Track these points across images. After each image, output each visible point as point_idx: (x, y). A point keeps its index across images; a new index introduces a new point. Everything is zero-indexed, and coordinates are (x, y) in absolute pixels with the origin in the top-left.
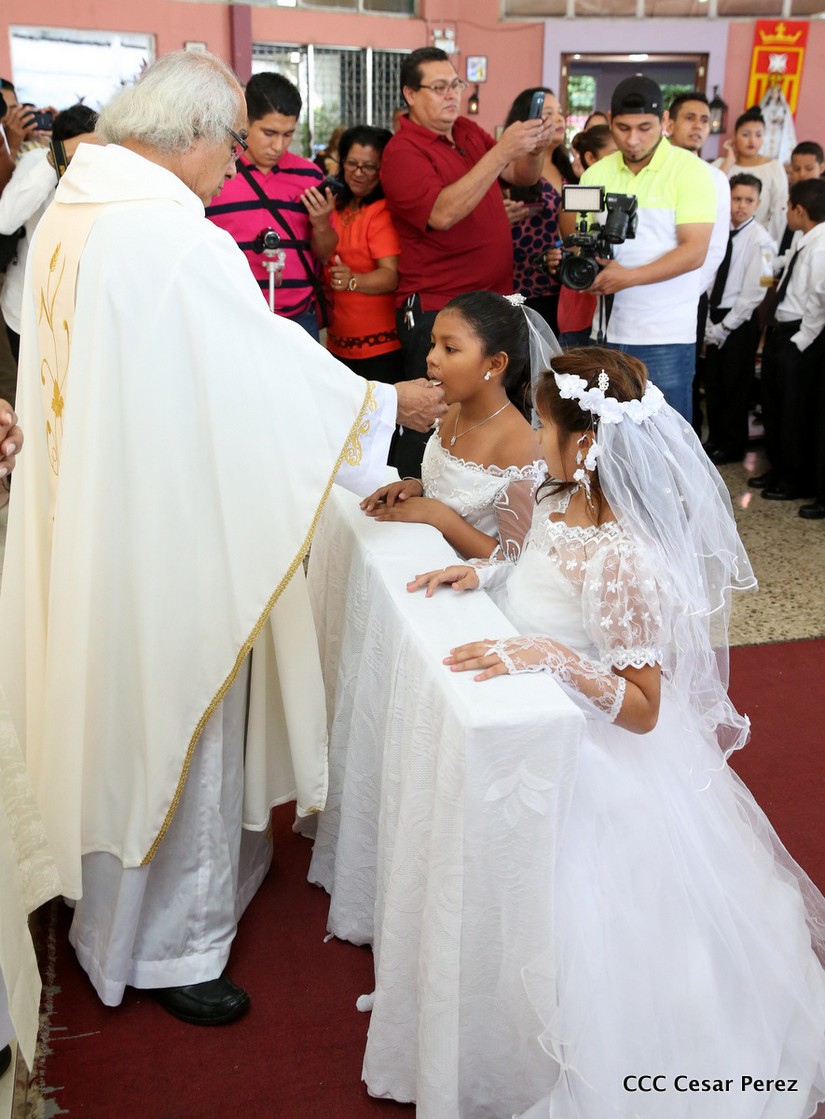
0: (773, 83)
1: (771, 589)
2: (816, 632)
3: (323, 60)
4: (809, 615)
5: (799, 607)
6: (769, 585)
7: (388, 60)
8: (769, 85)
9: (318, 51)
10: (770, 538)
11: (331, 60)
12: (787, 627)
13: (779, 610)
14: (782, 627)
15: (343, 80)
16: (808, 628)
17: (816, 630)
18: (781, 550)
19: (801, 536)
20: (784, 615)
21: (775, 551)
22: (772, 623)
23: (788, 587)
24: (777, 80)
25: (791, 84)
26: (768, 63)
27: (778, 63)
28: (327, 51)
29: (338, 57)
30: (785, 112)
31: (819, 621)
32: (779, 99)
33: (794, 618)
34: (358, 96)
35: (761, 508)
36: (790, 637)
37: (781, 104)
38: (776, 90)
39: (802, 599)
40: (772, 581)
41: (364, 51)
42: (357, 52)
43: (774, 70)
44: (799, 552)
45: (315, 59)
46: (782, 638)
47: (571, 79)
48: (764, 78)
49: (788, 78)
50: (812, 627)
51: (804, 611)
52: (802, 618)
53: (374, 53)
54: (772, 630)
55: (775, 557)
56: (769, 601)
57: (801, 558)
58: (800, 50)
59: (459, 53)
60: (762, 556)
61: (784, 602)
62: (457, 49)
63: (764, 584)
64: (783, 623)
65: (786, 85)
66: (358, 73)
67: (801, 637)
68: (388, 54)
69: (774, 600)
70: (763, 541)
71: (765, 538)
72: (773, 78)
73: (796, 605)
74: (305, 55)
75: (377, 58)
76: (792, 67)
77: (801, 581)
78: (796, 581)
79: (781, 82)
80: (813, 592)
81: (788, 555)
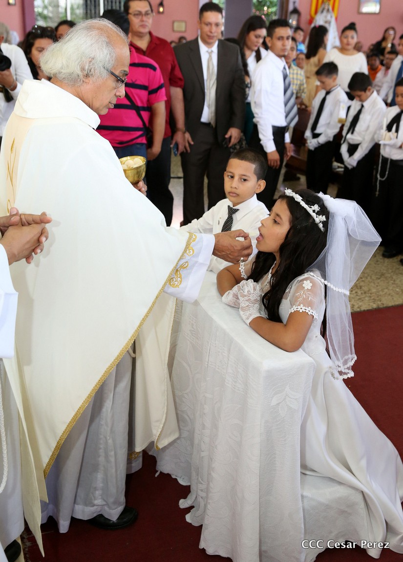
2: (375, 306)
4: (370, 297)
5: (365, 293)
12: (360, 304)
13: (355, 295)
14: (358, 304)
16: (371, 304)
20: (358, 297)
30: (331, 16)
31: (375, 300)
32: (328, 10)
33: (363, 299)
37: (330, 13)
38: (327, 4)
39: (366, 289)
51: (368, 295)
52: (367, 299)
61: (356, 290)
64: (358, 302)
67: (368, 309)
73: (363, 292)
77: (363, 279)
78: (361, 279)
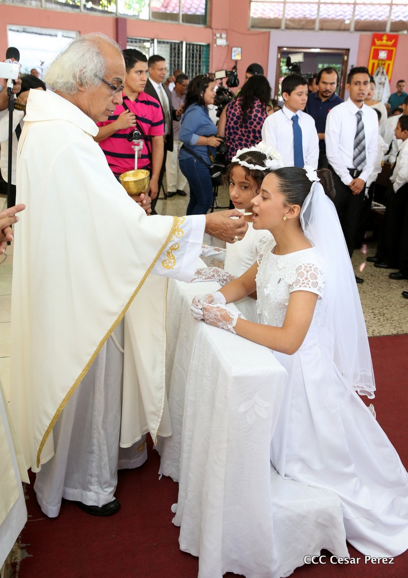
0: (380, 64)
1: (373, 311)
2: (395, 332)
3: (162, 47)
4: (392, 324)
5: (387, 320)
6: (373, 309)
7: (193, 47)
8: (378, 66)
9: (159, 42)
10: (373, 287)
11: (165, 47)
12: (381, 329)
13: (377, 321)
14: (379, 329)
15: (171, 57)
16: (391, 330)
17: (394, 331)
18: (379, 292)
19: (388, 286)
20: (380, 323)
21: (375, 292)
22: (374, 328)
23: (382, 310)
24: (382, 63)
25: (389, 65)
26: (378, 54)
27: (383, 55)
28: (164, 42)
29: (169, 46)
30: (385, 79)
31: (396, 327)
32: (383, 73)
33: (384, 325)
34: (178, 65)
35: (369, 272)
36: (382, 334)
37: (384, 75)
38: (381, 68)
39: (389, 316)
40: (374, 307)
41: (182, 43)
42: (178, 43)
43: (381, 58)
44: (387, 293)
45: (158, 46)
46: (378, 335)
47: (282, 60)
48: (376, 62)
49: (387, 62)
50: (393, 329)
51: (389, 322)
52: (388, 325)
53: (186, 44)
54: (374, 331)
55: (376, 295)
56: (373, 317)
57: (388, 296)
58: (394, 49)
59: (228, 45)
60: (370, 295)
61: (379, 317)
62: (227, 44)
63: (370, 308)
64: (379, 327)
65: (386, 66)
66: (178, 54)
67: (387, 334)
68: (193, 45)
69: (375, 316)
70: (370, 288)
71: (371, 286)
72: (380, 62)
73: (385, 319)
74: (153, 44)
75: (188, 47)
76: (389, 57)
77: (388, 307)
78: (385, 307)
79: (384, 64)
80: (394, 312)
81: (382, 295)
